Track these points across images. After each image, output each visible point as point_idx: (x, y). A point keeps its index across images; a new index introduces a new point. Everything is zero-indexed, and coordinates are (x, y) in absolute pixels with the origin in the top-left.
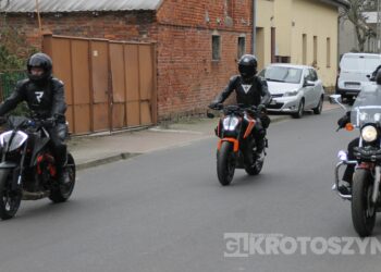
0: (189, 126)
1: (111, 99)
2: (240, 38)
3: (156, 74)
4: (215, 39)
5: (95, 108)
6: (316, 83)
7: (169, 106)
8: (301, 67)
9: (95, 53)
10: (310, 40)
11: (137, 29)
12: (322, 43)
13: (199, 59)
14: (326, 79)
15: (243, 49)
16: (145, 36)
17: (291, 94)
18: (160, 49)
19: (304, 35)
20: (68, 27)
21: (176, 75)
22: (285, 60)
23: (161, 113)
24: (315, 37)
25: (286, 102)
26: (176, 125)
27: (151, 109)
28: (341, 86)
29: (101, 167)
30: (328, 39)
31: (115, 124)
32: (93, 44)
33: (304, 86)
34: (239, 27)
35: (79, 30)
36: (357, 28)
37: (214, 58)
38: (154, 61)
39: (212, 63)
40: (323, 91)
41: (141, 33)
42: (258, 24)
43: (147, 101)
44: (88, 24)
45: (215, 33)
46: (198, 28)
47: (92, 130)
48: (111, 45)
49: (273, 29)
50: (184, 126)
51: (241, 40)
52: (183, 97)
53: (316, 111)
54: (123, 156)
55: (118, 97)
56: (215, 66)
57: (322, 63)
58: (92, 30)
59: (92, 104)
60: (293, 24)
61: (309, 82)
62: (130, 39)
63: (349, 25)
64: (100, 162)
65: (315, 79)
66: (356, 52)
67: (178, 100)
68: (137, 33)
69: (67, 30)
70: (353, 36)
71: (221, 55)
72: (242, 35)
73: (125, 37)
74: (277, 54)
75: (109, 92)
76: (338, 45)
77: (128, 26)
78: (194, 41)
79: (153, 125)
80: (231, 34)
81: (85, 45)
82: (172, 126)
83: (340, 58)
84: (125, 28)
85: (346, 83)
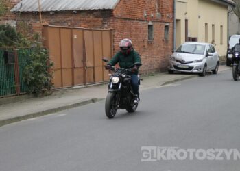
70: (238, 24)
77: (95, 19)
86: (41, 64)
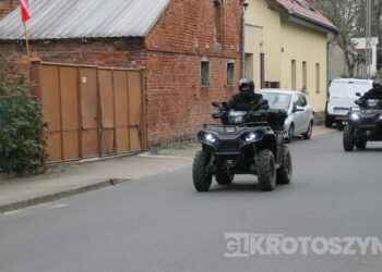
0: (177, 152)
1: (100, 124)
2: (229, 64)
3: (144, 100)
4: (204, 65)
5: (84, 134)
6: (305, 108)
7: (158, 131)
8: (290, 92)
9: (84, 80)
10: (299, 66)
11: (127, 56)
12: (311, 68)
13: (189, 85)
14: (315, 104)
15: (232, 75)
16: (134, 62)
18: (149, 75)
19: (293, 61)
20: (56, 54)
21: (165, 100)
22: (275, 85)
23: (150, 139)
24: (304, 63)
26: (166, 151)
27: (140, 134)
28: (331, 111)
29: (89, 193)
30: (317, 65)
31: (104, 149)
32: (82, 71)
33: (294, 111)
34: (228, 53)
35: (68, 57)
36: (346, 53)
37: (203, 84)
38: (143, 87)
39: (202, 89)
40: (312, 116)
41: (130, 60)
42: (247, 50)
43: (137, 126)
44: (78, 50)
45: (205, 59)
46: (187, 54)
47: (80, 156)
48: (101, 73)
49: (262, 55)
50: (173, 151)
51: (230, 66)
52: (172, 123)
53: (306, 136)
54: (112, 182)
55: (107, 123)
56: (204, 91)
57: (311, 88)
58: (81, 56)
59: (81, 130)
60: (283, 50)
61: (298, 107)
62: (118, 66)
63: (338, 51)
64: (88, 188)
65: (304, 104)
66: (346, 77)
67: (167, 125)
68: (126, 60)
69: (56, 57)
70: (343, 61)
71: (210, 80)
72: (231, 61)
73: (114, 63)
74: (266, 79)
75: (99, 118)
76: (328, 70)
77: (118, 52)
78: (183, 67)
79: (142, 151)
80: (219, 60)
81: (74, 70)
82: (161, 152)
83: (329, 83)
84: (114, 55)
85: (335, 109)
86: (28, 123)
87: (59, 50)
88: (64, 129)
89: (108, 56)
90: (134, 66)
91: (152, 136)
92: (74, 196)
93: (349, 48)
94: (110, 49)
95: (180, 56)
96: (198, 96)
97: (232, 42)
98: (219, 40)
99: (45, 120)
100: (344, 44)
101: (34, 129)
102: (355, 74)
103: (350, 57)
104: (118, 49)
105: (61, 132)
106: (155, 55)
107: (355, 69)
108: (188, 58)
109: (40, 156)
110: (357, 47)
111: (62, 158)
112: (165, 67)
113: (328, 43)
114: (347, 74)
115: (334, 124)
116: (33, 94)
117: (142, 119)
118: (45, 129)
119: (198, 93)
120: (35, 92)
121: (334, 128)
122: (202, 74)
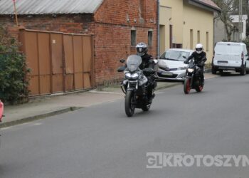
0: (115, 89)
1: (64, 71)
2: (149, 32)
3: (93, 55)
4: (133, 32)
5: (54, 77)
7: (102, 76)
9: (54, 42)
10: (195, 33)
11: (82, 26)
12: (203, 35)
13: (123, 45)
15: (151, 39)
16: (87, 30)
17: (182, 69)
18: (96, 39)
19: (191, 30)
20: (36, 24)
21: (107, 55)
22: (179, 46)
23: (97, 81)
24: (198, 31)
25: (179, 74)
26: (107, 89)
27: (90, 78)
28: (216, 63)
29: (56, 116)
30: (207, 33)
31: (67, 87)
32: (52, 35)
34: (149, 24)
35: (43, 26)
36: (226, 25)
37: (132, 44)
38: (93, 47)
39: (131, 48)
41: (84, 28)
42: (161, 22)
43: (88, 72)
44: (50, 22)
45: (133, 29)
46: (122, 25)
47: (51, 92)
48: (64, 36)
49: (171, 26)
50: (113, 89)
51: (150, 33)
52: (112, 70)
54: (72, 109)
55: (69, 70)
56: (133, 50)
58: (52, 26)
59: (52, 74)
60: (184, 23)
62: (76, 32)
63: (221, 24)
64: (56, 113)
66: (224, 41)
67: (108, 72)
68: (81, 28)
69: (36, 26)
70: (224, 30)
72: (151, 30)
73: (73, 31)
74: (173, 42)
75: (63, 67)
76: (214, 37)
77: (76, 24)
78: (119, 34)
79: (92, 89)
80: (143, 29)
81: (47, 36)
82: (104, 89)
83: (215, 45)
84: (74, 25)
85: (218, 62)
86: (17, 70)
87: (38, 22)
88: (41, 74)
89: (69, 26)
90: (87, 33)
91: (99, 78)
92: (46, 118)
93: (228, 22)
94: (71, 21)
95: (117, 26)
96: (129, 53)
97: (151, 17)
98: (142, 16)
99: (28, 68)
100: (225, 19)
101: (21, 74)
102: (232, 39)
103: (229, 28)
104: (76, 21)
105: (39, 75)
106: (100, 26)
107: (232, 36)
108: (122, 28)
109: (25, 91)
110: (233, 21)
111: (39, 93)
112: (107, 34)
113: (214, 19)
114: (227, 39)
115: (218, 72)
116: (20, 50)
117: (92, 68)
118: (28, 74)
119: (129, 50)
120: (22, 49)
121: (218, 74)
122: (132, 38)
